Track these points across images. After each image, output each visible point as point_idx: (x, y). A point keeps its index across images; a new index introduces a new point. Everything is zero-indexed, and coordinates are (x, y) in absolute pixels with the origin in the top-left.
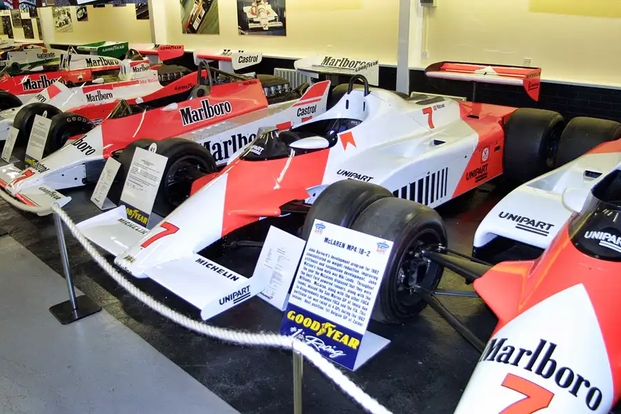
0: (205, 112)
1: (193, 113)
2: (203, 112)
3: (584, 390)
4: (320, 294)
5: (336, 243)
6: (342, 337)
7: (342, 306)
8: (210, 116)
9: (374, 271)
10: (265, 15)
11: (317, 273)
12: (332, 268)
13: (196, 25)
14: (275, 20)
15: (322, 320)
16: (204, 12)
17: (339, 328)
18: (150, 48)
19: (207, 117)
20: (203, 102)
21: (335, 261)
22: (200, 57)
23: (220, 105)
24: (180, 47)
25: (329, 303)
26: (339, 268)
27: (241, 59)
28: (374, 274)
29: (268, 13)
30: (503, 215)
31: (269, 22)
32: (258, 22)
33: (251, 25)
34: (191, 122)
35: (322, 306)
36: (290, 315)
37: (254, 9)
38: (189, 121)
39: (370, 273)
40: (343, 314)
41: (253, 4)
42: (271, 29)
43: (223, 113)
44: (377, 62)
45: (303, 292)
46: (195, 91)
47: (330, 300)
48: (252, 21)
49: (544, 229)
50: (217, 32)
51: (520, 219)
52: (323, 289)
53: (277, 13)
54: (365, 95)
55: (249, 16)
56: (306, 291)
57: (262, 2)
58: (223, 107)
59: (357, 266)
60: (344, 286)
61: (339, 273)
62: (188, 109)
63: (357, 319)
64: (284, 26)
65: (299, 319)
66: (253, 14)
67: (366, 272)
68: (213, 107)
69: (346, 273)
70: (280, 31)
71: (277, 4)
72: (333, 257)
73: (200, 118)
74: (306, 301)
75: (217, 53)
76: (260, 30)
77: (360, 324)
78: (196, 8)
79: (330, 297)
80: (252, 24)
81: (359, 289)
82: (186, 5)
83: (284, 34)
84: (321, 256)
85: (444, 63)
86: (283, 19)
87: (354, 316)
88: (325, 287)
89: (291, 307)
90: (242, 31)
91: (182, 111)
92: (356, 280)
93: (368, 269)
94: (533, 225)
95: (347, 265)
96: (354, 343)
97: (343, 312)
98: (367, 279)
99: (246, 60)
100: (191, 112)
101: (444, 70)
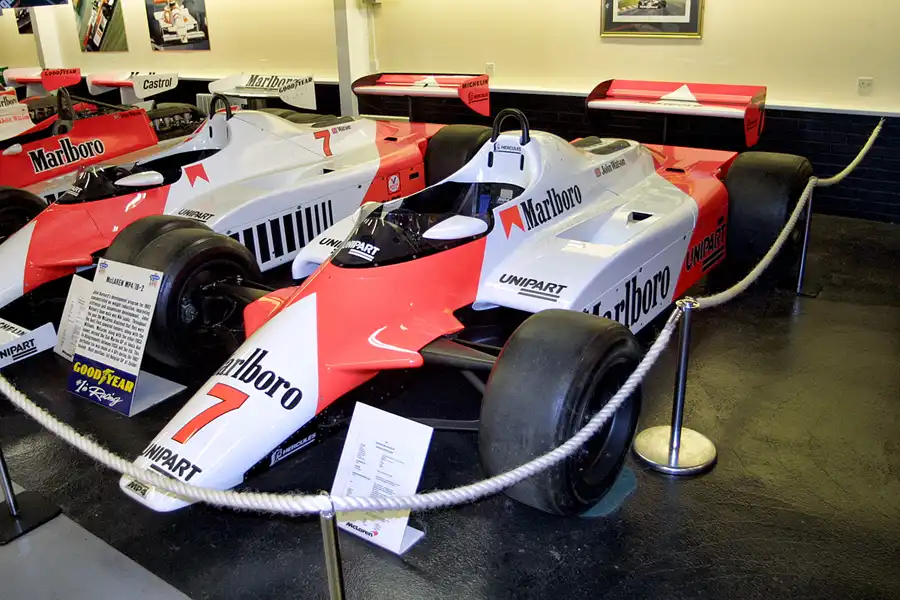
0: (66, 153)
1: (48, 156)
2: (63, 155)
3: (282, 391)
4: (101, 339)
5: (116, 282)
6: (119, 381)
7: (120, 348)
8: (74, 160)
9: (147, 306)
10: (181, 23)
11: (100, 317)
12: (113, 309)
13: (97, 40)
14: (195, 29)
15: (103, 367)
16: (105, 21)
17: (118, 373)
18: (35, 74)
19: (69, 161)
20: (62, 142)
21: (115, 301)
22: (96, 84)
23: (88, 144)
24: (75, 71)
25: (109, 347)
26: (118, 308)
27: (147, 84)
28: (146, 310)
29: (186, 20)
30: (504, 280)
31: (188, 31)
32: (175, 33)
33: (166, 38)
34: (47, 167)
35: (103, 351)
36: (76, 368)
37: (167, 15)
38: (43, 167)
39: (143, 309)
40: (120, 357)
41: (166, 8)
42: (191, 41)
43: (92, 154)
44: (310, 79)
45: (87, 340)
46: (56, 129)
47: (109, 344)
48: (166, 32)
49: (554, 293)
50: (124, 48)
51: (526, 282)
52: (104, 334)
53: (196, 19)
54: (228, 119)
55: (163, 25)
56: (89, 338)
57: (177, 5)
58: (93, 147)
59: (132, 303)
60: (121, 327)
61: (117, 313)
62: (40, 152)
63: (131, 360)
64: (207, 37)
65: (84, 370)
66: (167, 21)
67: (140, 308)
68: (78, 148)
69: (124, 312)
70: (202, 44)
71: (195, 8)
72: (113, 297)
73: (58, 162)
74: (89, 349)
75: (122, 77)
76: (177, 43)
77: (134, 365)
78: (94, 16)
79: (109, 341)
80: (168, 36)
81: (134, 328)
82: (82, 11)
83: (207, 47)
84: (103, 297)
85: (381, 75)
86: (204, 28)
87: (129, 357)
88: (105, 331)
89: (78, 358)
90: (156, 46)
91: (33, 154)
92: (131, 318)
93: (142, 305)
94: (541, 288)
95: (124, 304)
96: (129, 387)
97: (121, 354)
98: (141, 315)
99: (154, 85)
100: (45, 155)
101: (383, 84)
